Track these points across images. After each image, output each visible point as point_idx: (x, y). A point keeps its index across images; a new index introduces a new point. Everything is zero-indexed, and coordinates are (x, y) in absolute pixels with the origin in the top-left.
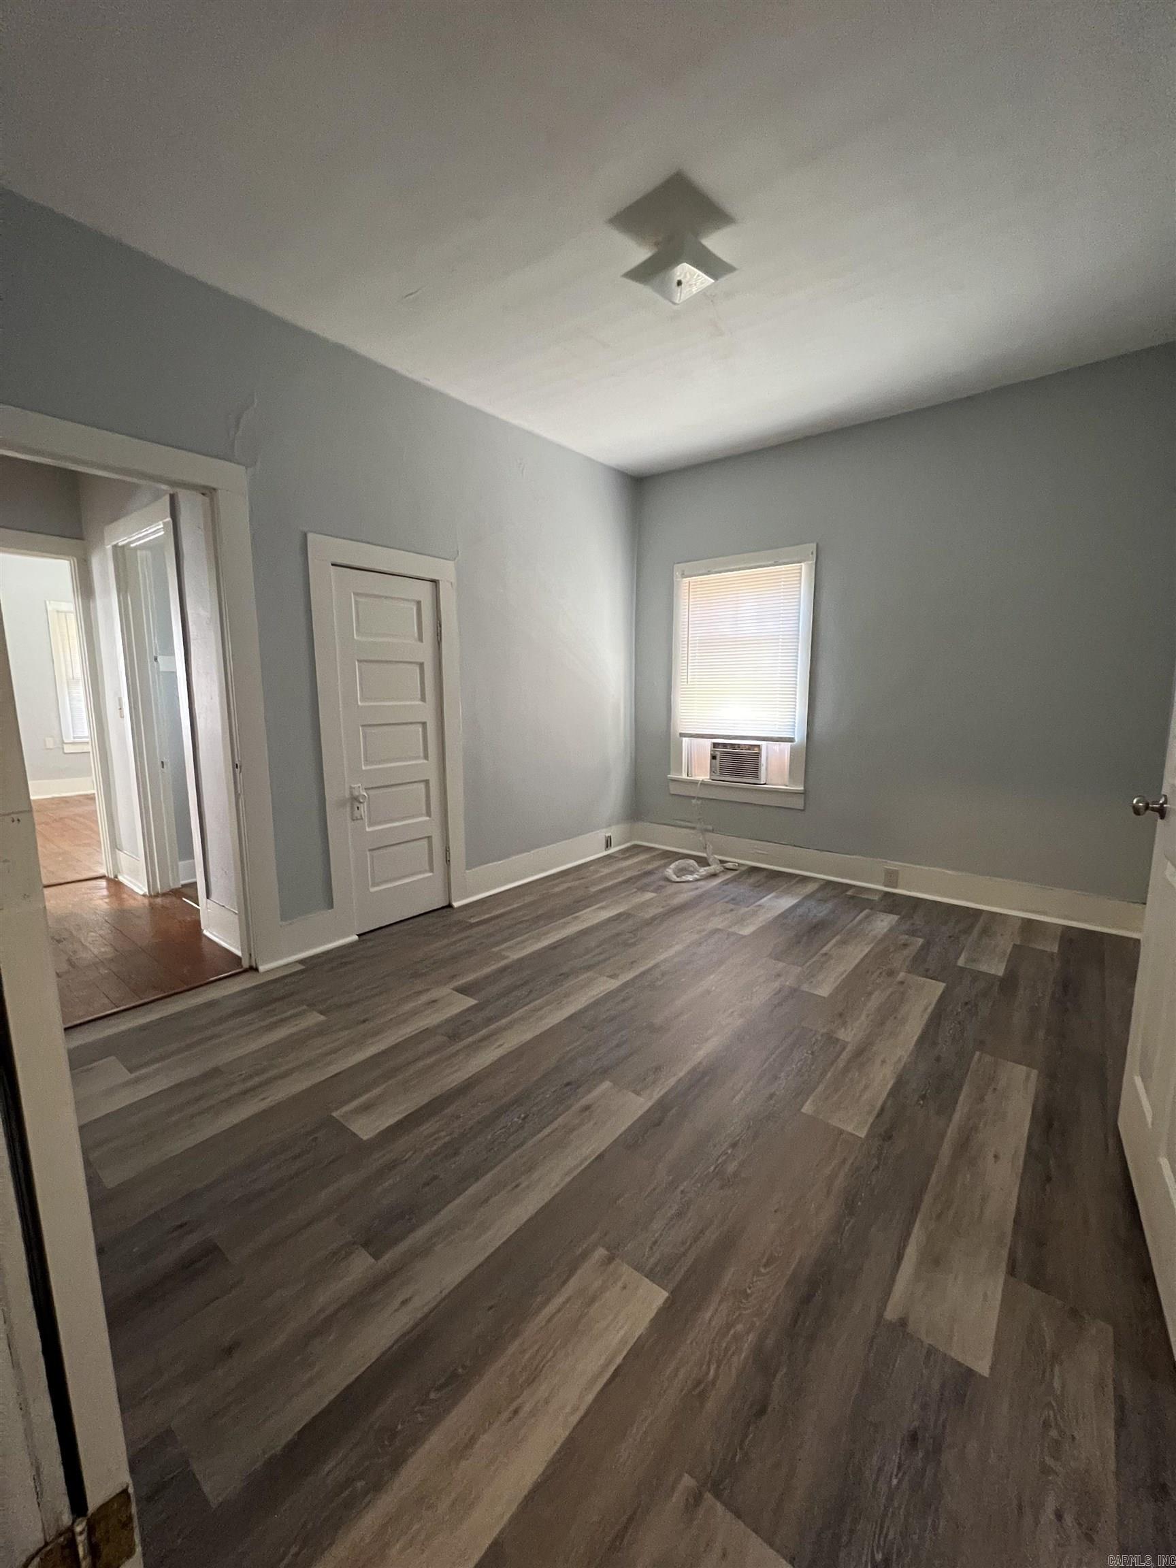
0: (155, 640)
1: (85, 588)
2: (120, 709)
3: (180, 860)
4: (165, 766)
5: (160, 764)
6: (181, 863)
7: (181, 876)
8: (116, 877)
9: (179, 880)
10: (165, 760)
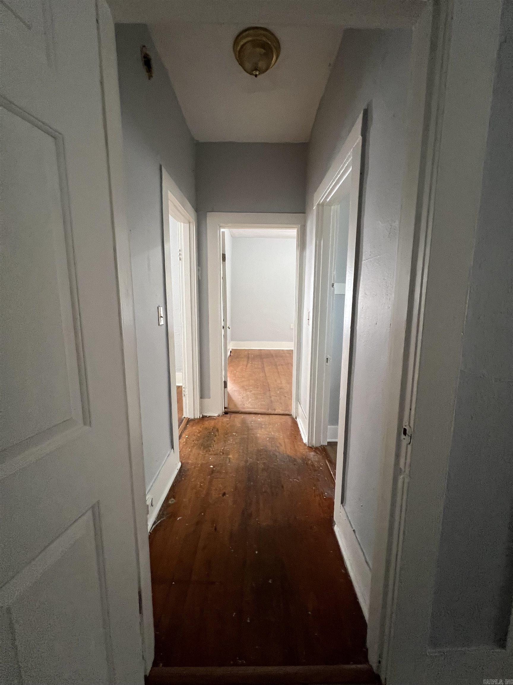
0: (334, 272)
1: (302, 245)
2: (309, 319)
3: (329, 425)
4: (328, 361)
5: (325, 359)
6: (329, 427)
7: (328, 437)
8: (296, 418)
9: (326, 439)
10: (329, 357)
